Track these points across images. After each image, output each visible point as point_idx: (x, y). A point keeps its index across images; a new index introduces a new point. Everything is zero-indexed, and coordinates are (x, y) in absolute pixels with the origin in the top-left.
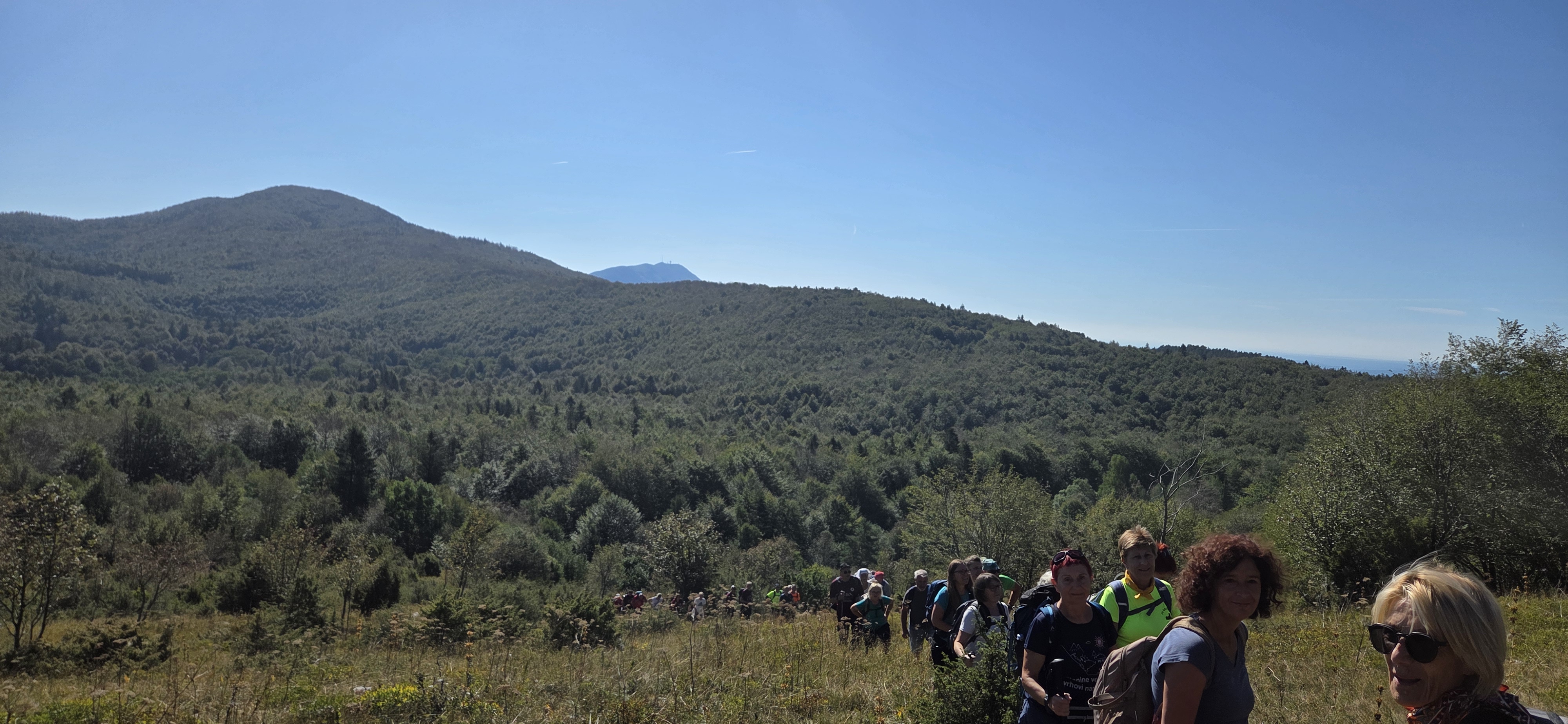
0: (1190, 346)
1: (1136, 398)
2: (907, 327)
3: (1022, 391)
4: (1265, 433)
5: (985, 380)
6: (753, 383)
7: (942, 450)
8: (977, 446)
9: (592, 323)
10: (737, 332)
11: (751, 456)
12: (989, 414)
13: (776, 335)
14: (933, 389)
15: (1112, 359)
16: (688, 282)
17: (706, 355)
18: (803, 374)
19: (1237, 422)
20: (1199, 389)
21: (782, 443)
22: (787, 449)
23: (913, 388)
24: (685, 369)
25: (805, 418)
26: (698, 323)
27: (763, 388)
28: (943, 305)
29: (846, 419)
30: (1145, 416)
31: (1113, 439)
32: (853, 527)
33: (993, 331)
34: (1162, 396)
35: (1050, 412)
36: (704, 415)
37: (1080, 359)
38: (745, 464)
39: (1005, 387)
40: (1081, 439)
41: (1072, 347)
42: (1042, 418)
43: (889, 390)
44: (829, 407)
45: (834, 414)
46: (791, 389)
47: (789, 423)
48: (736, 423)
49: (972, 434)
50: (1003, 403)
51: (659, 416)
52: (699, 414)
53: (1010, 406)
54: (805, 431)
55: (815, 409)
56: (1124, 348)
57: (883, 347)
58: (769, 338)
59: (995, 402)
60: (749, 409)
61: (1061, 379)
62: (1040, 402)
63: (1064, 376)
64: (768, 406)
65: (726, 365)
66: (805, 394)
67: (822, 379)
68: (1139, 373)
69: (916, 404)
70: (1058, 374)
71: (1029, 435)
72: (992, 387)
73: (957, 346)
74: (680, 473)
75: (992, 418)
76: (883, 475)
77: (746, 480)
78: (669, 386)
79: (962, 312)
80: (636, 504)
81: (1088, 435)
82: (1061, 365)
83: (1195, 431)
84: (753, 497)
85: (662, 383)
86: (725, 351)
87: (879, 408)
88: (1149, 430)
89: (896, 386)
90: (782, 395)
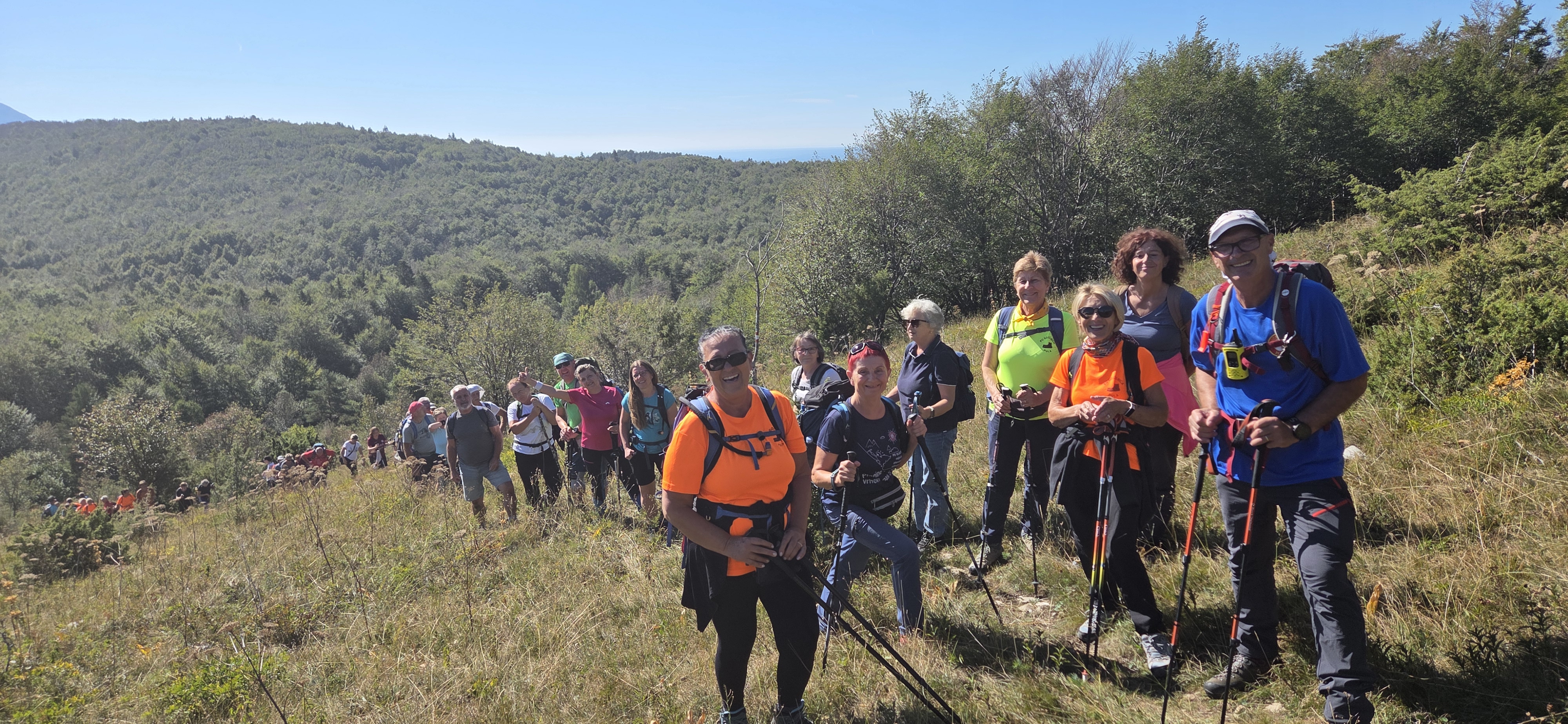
0: (619, 151)
1: (580, 208)
2: (326, 155)
3: (468, 214)
4: (696, 226)
5: (427, 206)
6: (143, 239)
7: (398, 284)
8: (434, 276)
10: (105, 180)
11: (167, 324)
12: (438, 241)
13: (161, 179)
14: (371, 222)
15: (551, 171)
16: (18, 124)
17: (68, 213)
18: (208, 222)
19: (671, 219)
20: (635, 193)
21: (202, 304)
22: (211, 309)
23: (348, 224)
24: (41, 234)
25: (223, 273)
26: (46, 175)
27: (158, 245)
28: (362, 128)
29: (274, 267)
30: (590, 224)
31: (568, 250)
32: (314, 381)
33: (424, 152)
34: (603, 203)
35: (500, 232)
36: (85, 286)
37: (520, 174)
38: (161, 335)
39: (450, 211)
40: (536, 254)
41: (510, 163)
42: (492, 238)
43: (320, 229)
44: (250, 257)
45: (257, 264)
46: (197, 242)
47: (203, 280)
48: (132, 290)
49: (424, 264)
50: (450, 228)
51: (20, 296)
52: (76, 286)
53: (458, 230)
54: (227, 288)
55: (233, 261)
56: (561, 159)
57: (302, 181)
58: (152, 184)
59: (441, 227)
60: (146, 272)
61: (505, 197)
62: (488, 223)
63: (507, 193)
64: (170, 264)
65: (100, 223)
66: (217, 245)
67: (233, 226)
68: (579, 183)
69: (354, 240)
70: (501, 192)
71: (485, 257)
72: (435, 213)
73: (388, 172)
74: (74, 359)
75: (441, 245)
76: (336, 321)
77: (168, 353)
78: (24, 258)
79: (385, 134)
80: (22, 404)
81: (540, 249)
82: (502, 182)
83: (637, 232)
84: (182, 370)
85: (12, 255)
86: (93, 205)
87: (311, 251)
88: (596, 237)
89: (327, 224)
90: (187, 250)
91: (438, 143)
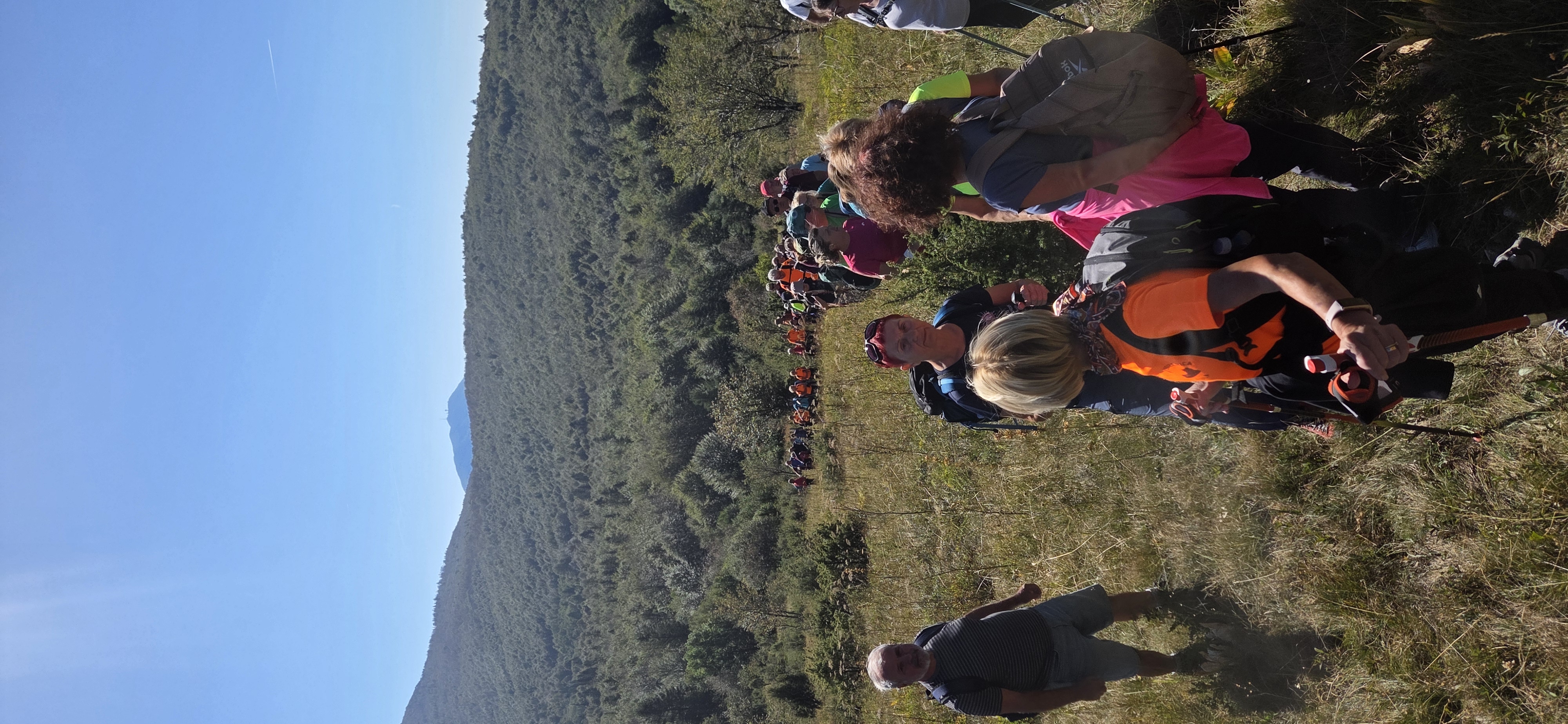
2: (500, 162)
3: (562, 39)
5: (553, 79)
6: (570, 321)
7: (630, 127)
8: (624, 90)
9: (518, 487)
10: (518, 340)
11: (647, 325)
12: (588, 75)
13: (518, 299)
14: (566, 134)
16: (468, 392)
17: (544, 370)
18: (558, 271)
21: (631, 292)
22: (638, 286)
23: (566, 156)
24: (560, 391)
25: (604, 267)
26: (511, 380)
27: (576, 311)
28: (473, 123)
29: (603, 225)
32: (712, 220)
33: (498, 69)
35: (583, 10)
36: (606, 369)
38: (656, 331)
39: (559, 58)
42: (589, 19)
43: (570, 181)
44: (592, 243)
45: (598, 238)
46: (575, 282)
47: (610, 284)
48: (613, 338)
49: (611, 95)
50: (575, 60)
51: (610, 415)
52: (606, 376)
53: (579, 53)
54: (618, 267)
55: (594, 258)
57: (524, 187)
58: (522, 306)
59: (575, 69)
60: (598, 324)
62: (573, 20)
64: (593, 306)
65: (553, 349)
66: (579, 267)
67: (562, 251)
69: (583, 153)
71: (609, 34)
72: (560, 72)
73: (517, 108)
74: (668, 396)
75: (593, 72)
76: (660, 189)
77: (672, 329)
78: (579, 405)
79: (480, 103)
80: (700, 438)
84: (688, 322)
85: (576, 413)
86: (538, 352)
87: (589, 192)
89: (565, 174)
90: (582, 291)
91: (489, 54)
